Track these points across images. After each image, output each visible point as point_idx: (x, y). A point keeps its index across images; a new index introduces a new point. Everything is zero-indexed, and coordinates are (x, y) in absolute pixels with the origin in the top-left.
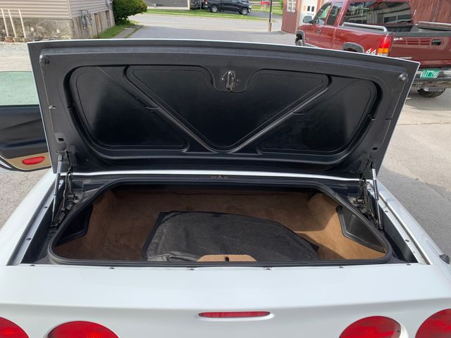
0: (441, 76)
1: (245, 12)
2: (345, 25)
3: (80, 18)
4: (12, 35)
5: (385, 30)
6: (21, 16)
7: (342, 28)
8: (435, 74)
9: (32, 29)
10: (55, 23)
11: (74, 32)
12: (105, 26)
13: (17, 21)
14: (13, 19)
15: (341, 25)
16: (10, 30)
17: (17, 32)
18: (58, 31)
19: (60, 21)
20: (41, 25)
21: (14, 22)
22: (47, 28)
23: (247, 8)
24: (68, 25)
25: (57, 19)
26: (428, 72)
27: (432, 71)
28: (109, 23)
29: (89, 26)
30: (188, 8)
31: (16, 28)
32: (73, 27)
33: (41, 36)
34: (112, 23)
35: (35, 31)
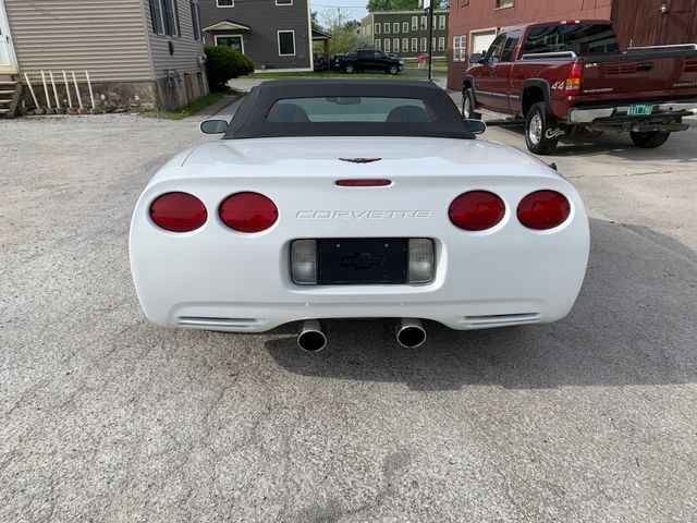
0: (656, 112)
1: (394, 71)
2: (526, 58)
3: (165, 80)
4: (76, 106)
5: (574, 55)
6: (89, 81)
7: (522, 62)
8: (647, 110)
9: (103, 97)
10: (133, 87)
11: (158, 97)
12: (197, 93)
13: (83, 86)
14: (78, 84)
15: (519, 58)
16: (75, 99)
17: (83, 102)
18: (137, 98)
19: (140, 84)
20: (115, 90)
21: (80, 88)
22: (122, 94)
23: (397, 64)
24: (150, 88)
25: (137, 82)
26: (638, 107)
27: (643, 106)
28: (201, 89)
29: (177, 89)
30: (312, 69)
31: (81, 96)
32: (156, 91)
33: (114, 105)
34: (206, 90)
35: (107, 99)
